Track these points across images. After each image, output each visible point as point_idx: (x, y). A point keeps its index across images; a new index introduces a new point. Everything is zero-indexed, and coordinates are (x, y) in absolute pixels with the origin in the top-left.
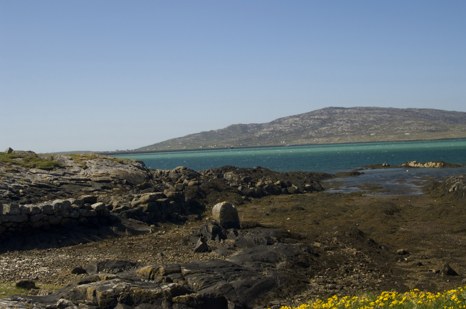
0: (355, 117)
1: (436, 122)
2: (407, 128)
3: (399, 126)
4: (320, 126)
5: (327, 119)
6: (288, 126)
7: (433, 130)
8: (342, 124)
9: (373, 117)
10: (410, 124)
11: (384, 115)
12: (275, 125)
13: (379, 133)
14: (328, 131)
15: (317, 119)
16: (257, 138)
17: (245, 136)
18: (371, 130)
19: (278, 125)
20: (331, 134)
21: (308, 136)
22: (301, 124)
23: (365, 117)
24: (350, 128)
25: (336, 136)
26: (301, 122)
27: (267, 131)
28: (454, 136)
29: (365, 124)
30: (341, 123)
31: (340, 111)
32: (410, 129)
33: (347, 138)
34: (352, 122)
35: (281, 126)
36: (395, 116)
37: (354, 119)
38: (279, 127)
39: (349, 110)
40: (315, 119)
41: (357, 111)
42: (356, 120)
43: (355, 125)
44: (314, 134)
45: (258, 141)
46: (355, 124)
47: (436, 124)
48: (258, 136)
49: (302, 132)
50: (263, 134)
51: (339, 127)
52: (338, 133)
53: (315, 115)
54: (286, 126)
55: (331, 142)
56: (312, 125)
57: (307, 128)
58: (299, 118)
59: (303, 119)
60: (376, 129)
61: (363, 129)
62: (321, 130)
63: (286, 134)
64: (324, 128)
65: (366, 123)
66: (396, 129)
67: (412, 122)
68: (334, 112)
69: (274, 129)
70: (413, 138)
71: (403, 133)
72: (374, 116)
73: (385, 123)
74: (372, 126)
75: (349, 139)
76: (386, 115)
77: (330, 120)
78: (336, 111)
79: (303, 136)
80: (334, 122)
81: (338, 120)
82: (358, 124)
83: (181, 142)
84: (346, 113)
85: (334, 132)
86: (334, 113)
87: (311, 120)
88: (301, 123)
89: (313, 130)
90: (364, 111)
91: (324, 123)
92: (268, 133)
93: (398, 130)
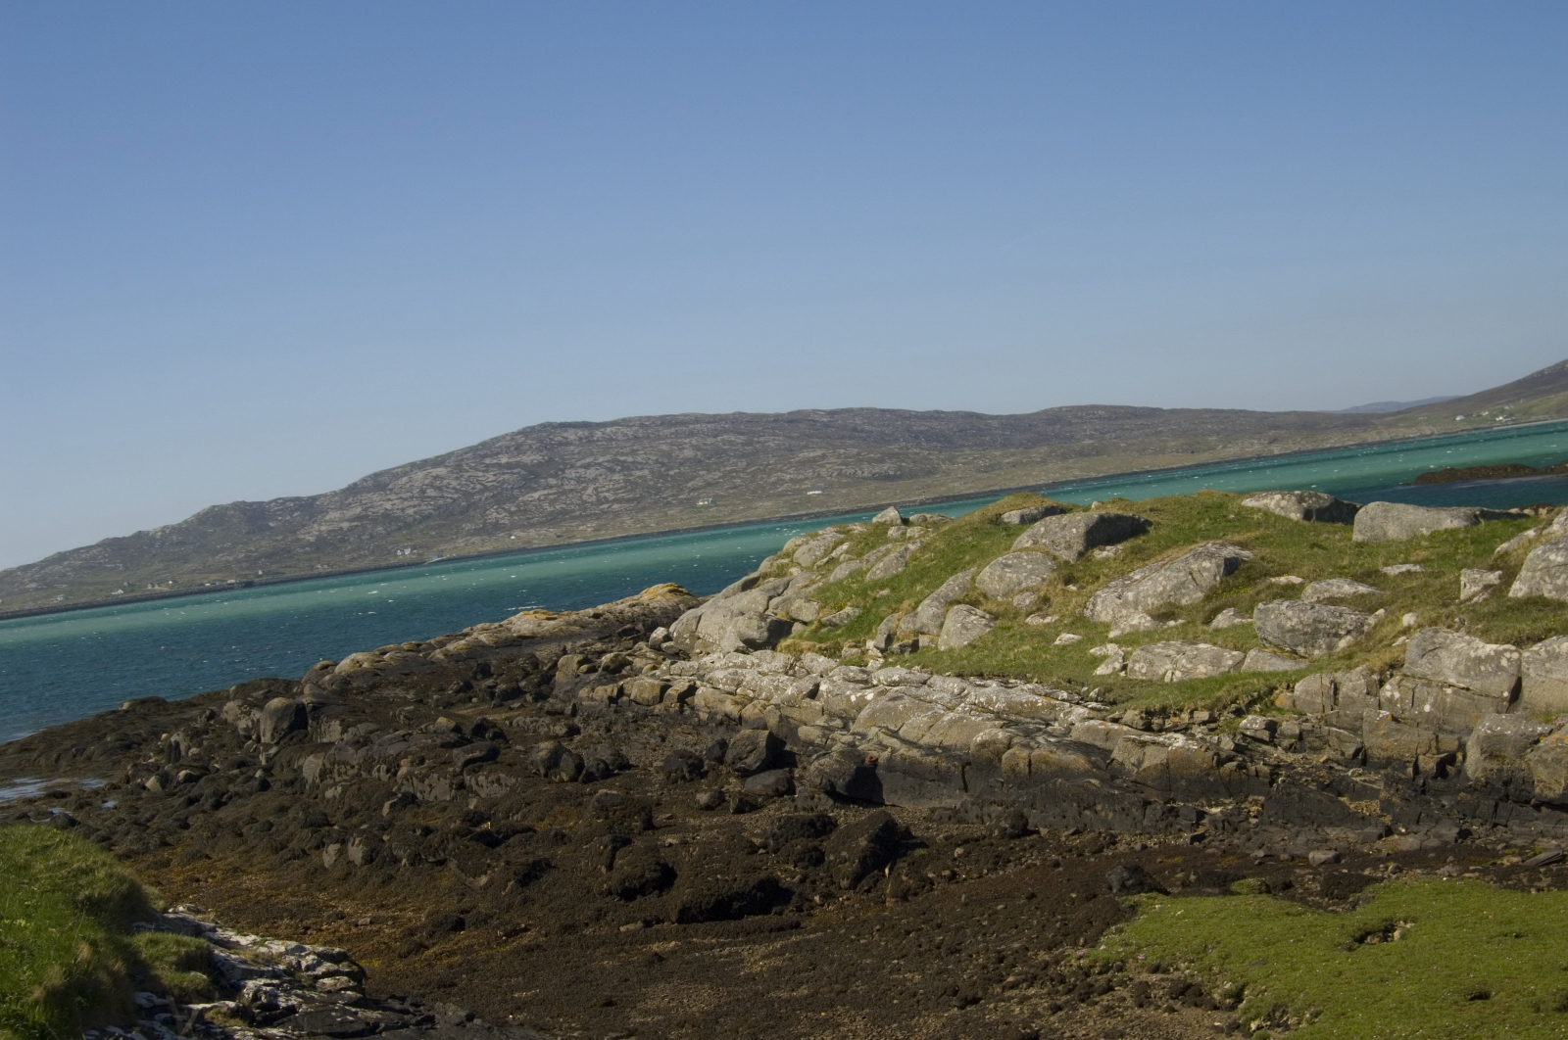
0: (634, 452)
1: (895, 448)
2: (810, 473)
3: (782, 471)
4: (520, 488)
5: (540, 464)
6: (412, 498)
7: (891, 473)
8: (593, 476)
9: (692, 446)
10: (814, 460)
11: (725, 437)
12: (365, 497)
13: (722, 496)
14: (552, 502)
15: (509, 466)
16: (310, 544)
17: (265, 544)
18: (694, 489)
19: (376, 497)
20: (564, 512)
21: (485, 524)
22: (454, 488)
23: (664, 447)
24: (621, 488)
25: (583, 518)
26: (457, 479)
27: (342, 520)
28: (960, 488)
29: (668, 470)
30: (591, 473)
31: (580, 433)
32: (819, 475)
33: (623, 522)
34: (626, 467)
35: (389, 500)
36: (762, 439)
37: (630, 459)
38: (382, 503)
39: (608, 430)
40: (499, 466)
41: (636, 431)
42: (639, 459)
43: (639, 477)
44: (504, 518)
45: (314, 555)
46: (639, 473)
47: (897, 454)
48: (312, 539)
49: (462, 513)
50: (329, 532)
51: (585, 489)
52: (586, 508)
53: (498, 453)
54: (404, 496)
55: (574, 537)
56: (495, 487)
57: (477, 497)
58: (446, 467)
59: (459, 468)
60: (709, 484)
61: (667, 488)
62: (526, 503)
63: (408, 526)
64: (536, 495)
65: (672, 468)
66: (773, 479)
67: (819, 453)
68: (560, 438)
69: (365, 510)
70: (836, 505)
71: (798, 490)
72: (694, 442)
73: (736, 464)
74: (695, 477)
75: (629, 525)
76: (733, 438)
77: (553, 466)
78: (565, 435)
79: (468, 526)
80: (567, 471)
81: (579, 464)
82: (646, 472)
83: (33, 581)
84: (598, 441)
85: (572, 503)
86: (560, 444)
87: (487, 471)
88: (454, 483)
89: (498, 503)
90: (657, 431)
91: (531, 477)
92: (345, 525)
93: (781, 482)
